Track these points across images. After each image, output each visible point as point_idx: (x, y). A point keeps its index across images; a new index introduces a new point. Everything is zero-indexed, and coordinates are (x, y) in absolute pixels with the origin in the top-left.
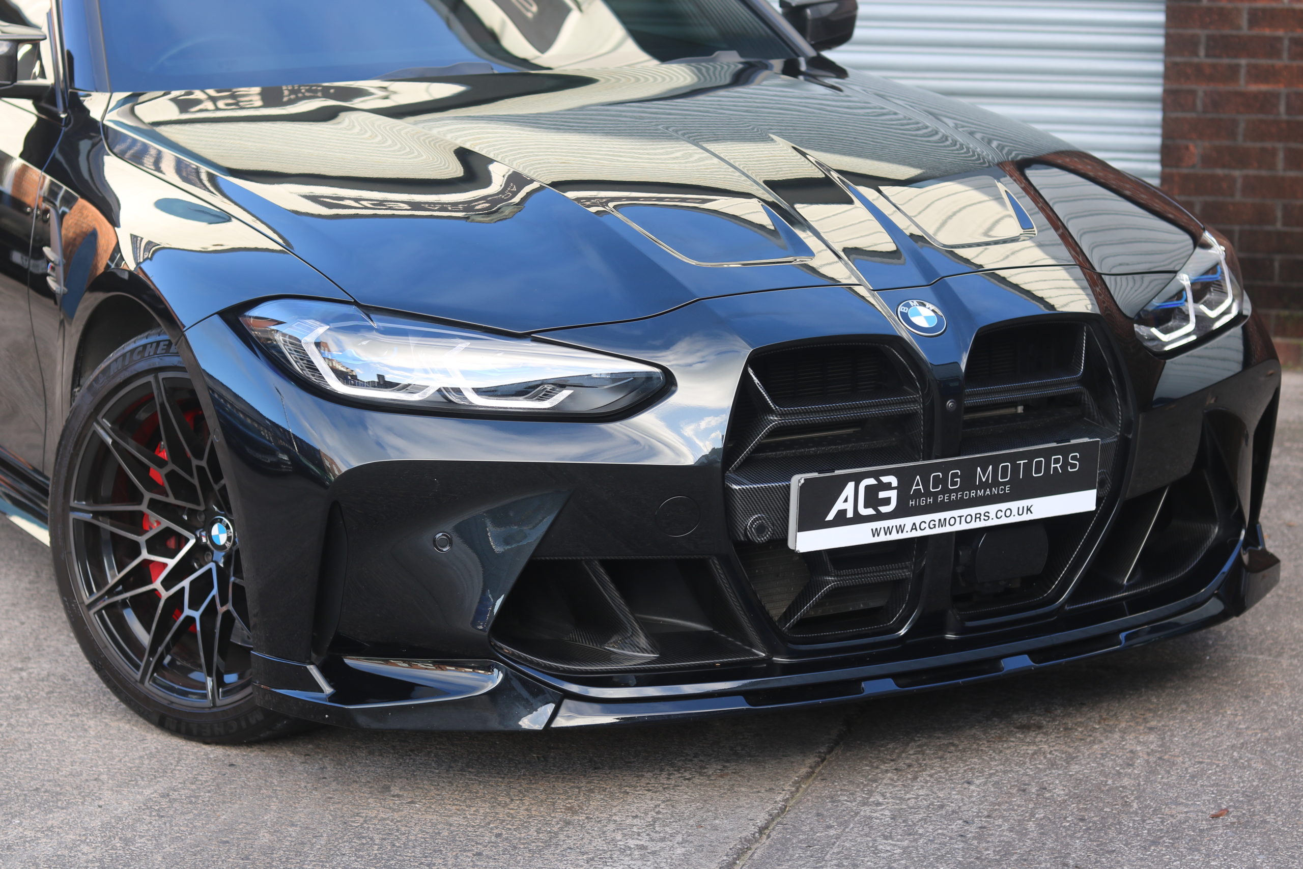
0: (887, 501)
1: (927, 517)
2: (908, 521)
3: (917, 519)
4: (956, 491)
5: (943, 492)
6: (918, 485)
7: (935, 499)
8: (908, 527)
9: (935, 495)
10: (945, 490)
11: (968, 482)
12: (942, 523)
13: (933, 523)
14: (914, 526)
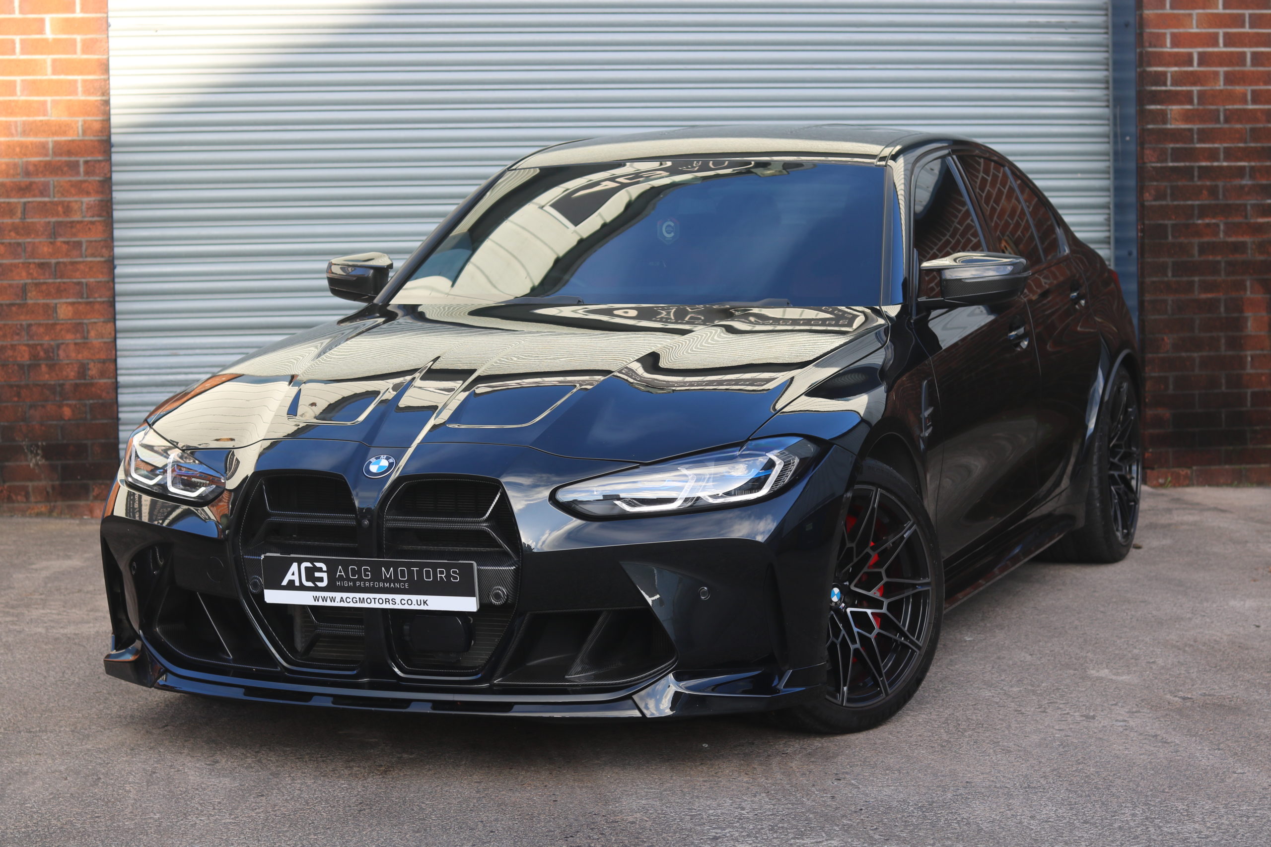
0: (321, 579)
1: (351, 595)
2: (338, 595)
3: (344, 595)
4: (369, 581)
5: (358, 579)
6: (340, 572)
7: (355, 584)
8: (338, 599)
9: (354, 581)
10: (360, 579)
11: (377, 576)
12: (362, 601)
13: (354, 599)
14: (342, 600)
